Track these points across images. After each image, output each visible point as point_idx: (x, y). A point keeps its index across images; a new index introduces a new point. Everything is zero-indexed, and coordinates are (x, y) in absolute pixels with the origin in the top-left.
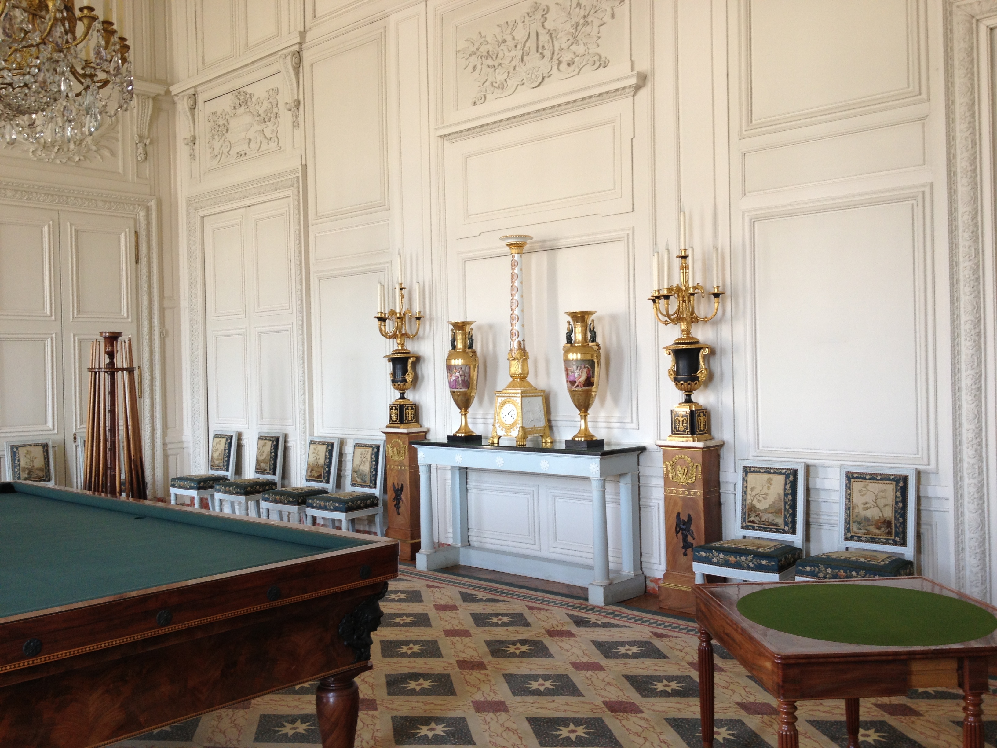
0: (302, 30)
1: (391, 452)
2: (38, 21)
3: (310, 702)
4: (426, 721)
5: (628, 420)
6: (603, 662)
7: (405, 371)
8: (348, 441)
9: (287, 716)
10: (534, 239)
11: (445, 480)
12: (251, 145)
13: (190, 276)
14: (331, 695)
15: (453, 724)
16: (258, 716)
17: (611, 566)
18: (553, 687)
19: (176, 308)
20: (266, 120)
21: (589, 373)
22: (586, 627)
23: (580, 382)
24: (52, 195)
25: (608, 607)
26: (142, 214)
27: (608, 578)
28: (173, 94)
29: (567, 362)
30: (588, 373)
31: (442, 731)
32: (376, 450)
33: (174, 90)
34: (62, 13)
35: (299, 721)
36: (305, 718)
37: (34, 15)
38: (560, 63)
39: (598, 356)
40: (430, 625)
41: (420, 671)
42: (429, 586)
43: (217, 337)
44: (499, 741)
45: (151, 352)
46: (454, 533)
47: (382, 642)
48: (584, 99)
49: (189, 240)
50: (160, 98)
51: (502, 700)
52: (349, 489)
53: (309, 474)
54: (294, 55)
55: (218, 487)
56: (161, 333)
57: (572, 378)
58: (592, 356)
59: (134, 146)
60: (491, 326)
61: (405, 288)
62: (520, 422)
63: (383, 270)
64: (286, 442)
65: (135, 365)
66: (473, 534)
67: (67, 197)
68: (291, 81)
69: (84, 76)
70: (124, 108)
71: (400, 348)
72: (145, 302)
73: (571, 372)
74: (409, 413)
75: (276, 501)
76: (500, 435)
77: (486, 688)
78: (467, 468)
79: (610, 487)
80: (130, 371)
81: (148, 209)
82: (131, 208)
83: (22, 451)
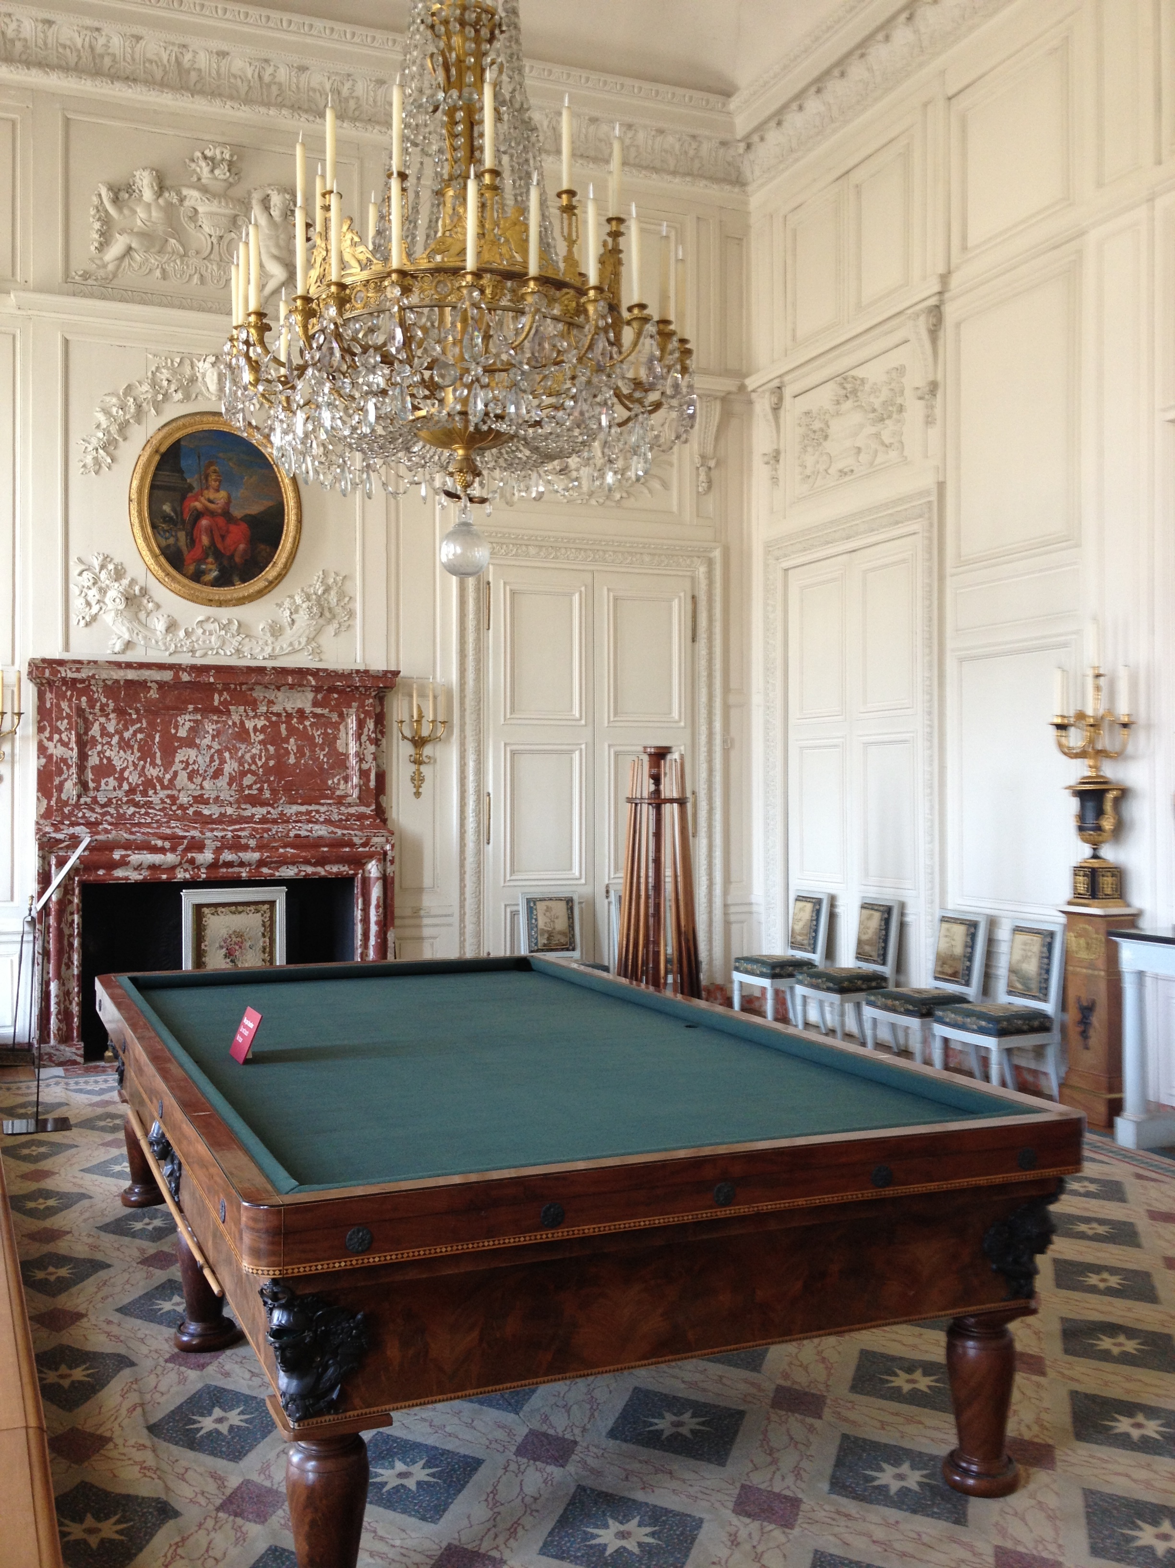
0: (944, 271)
1: (1074, 945)
2: (575, 333)
3: (937, 1343)
4: (1129, 1409)
7: (1100, 813)
8: (1003, 920)
9: (901, 1358)
12: (860, 458)
13: (766, 657)
14: (971, 1343)
16: (858, 1352)
19: (745, 705)
20: (884, 416)
24: (585, 550)
26: (702, 570)
28: (750, 389)
31: (1157, 1432)
32: (1048, 939)
33: (751, 383)
34: (606, 319)
35: (919, 1371)
40: (1137, 1245)
41: (1120, 1321)
42: (1139, 1177)
43: (803, 749)
45: (711, 771)
47: (1055, 1269)
49: (766, 605)
50: (732, 397)
52: (1003, 998)
53: (939, 969)
54: (930, 312)
55: (800, 977)
56: (724, 741)
59: (695, 472)
61: (1103, 675)
64: (902, 914)
65: (689, 794)
67: (604, 552)
68: (924, 353)
70: (683, 439)
71: (1093, 774)
72: (703, 699)
74: (1107, 883)
75: (886, 1008)
80: (681, 802)
81: (710, 563)
82: (688, 562)
83: (541, 907)
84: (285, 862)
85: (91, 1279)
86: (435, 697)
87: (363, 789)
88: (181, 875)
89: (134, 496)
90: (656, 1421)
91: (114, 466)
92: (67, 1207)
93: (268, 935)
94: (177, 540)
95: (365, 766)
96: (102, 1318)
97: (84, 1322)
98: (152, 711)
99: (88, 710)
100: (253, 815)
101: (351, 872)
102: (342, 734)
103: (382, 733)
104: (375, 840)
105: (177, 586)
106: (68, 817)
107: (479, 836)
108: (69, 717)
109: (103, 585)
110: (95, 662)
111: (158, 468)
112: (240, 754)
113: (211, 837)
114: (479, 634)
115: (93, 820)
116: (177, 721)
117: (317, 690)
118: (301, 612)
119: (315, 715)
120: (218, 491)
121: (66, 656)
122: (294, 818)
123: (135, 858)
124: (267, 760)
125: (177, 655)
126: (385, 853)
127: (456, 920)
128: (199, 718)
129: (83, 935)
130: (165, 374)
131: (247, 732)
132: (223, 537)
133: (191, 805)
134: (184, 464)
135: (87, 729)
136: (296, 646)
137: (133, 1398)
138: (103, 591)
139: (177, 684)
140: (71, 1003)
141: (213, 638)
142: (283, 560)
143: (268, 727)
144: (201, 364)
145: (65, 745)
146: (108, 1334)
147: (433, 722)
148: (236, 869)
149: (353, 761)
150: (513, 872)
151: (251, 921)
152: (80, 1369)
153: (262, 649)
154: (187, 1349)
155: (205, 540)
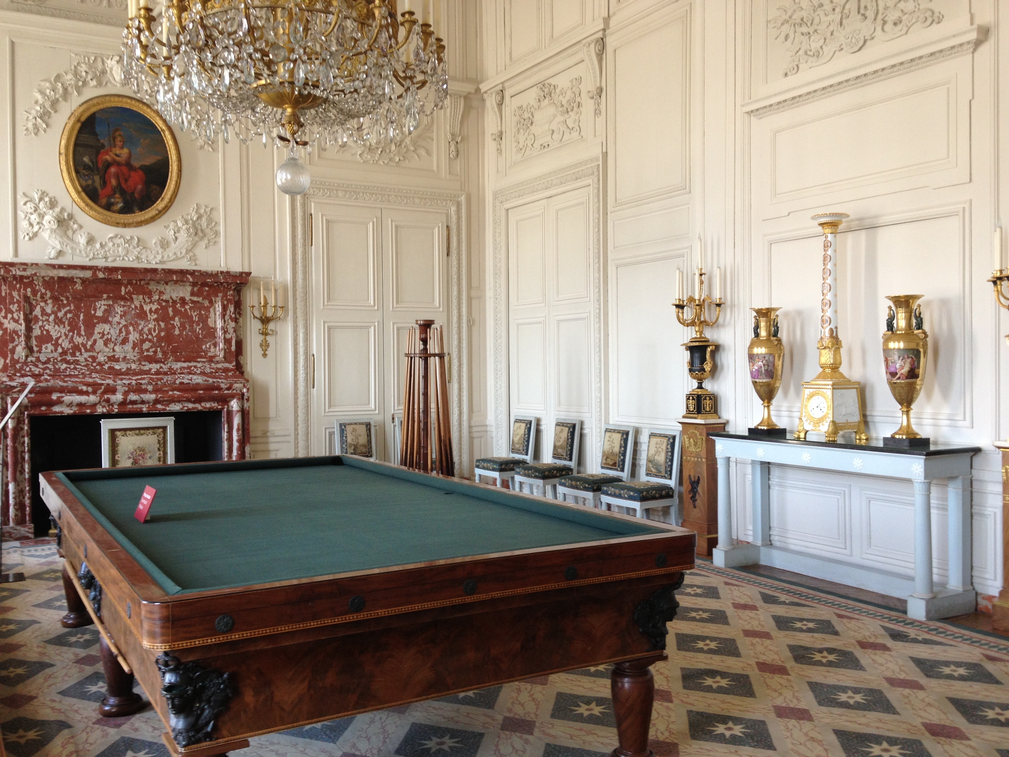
0: (606, 15)
1: (687, 443)
2: (366, 29)
3: (605, 686)
4: (724, 719)
5: (961, 417)
6: (923, 680)
7: (703, 360)
8: (643, 430)
9: (582, 696)
10: (852, 217)
11: (745, 475)
12: (554, 136)
13: (495, 266)
14: (626, 680)
15: (752, 726)
16: (555, 693)
17: (935, 578)
18: (863, 701)
19: (482, 298)
20: (569, 110)
21: (914, 364)
22: (903, 641)
23: (902, 374)
24: (376, 194)
25: (931, 623)
26: (453, 209)
27: (931, 591)
28: (482, 91)
29: (887, 351)
30: (912, 364)
31: (740, 732)
32: (671, 440)
33: (484, 87)
34: (387, 20)
35: (594, 703)
36: (600, 701)
37: (363, 24)
38: (884, 22)
39: (925, 346)
40: (727, 623)
41: (717, 668)
42: (727, 584)
43: (518, 325)
44: (802, 749)
45: (460, 340)
46: (754, 531)
47: (677, 635)
48: (912, 60)
50: (471, 96)
51: (806, 708)
52: (644, 478)
53: (604, 461)
54: (598, 41)
55: (518, 470)
56: (468, 321)
57: (892, 370)
58: (918, 344)
59: (447, 144)
60: (799, 313)
61: (705, 274)
62: (831, 416)
63: (682, 256)
64: (582, 429)
65: (446, 351)
66: (774, 533)
67: (389, 196)
68: (594, 69)
69: (405, 78)
70: (439, 107)
71: (698, 336)
72: (455, 293)
73: (892, 363)
74: (707, 403)
75: (572, 487)
76: (807, 429)
77: (788, 694)
78: (769, 463)
79: (935, 491)
80: (441, 356)
81: (459, 204)
82: (444, 203)
83: (349, 429)
84: (173, 400)
85: (40, 675)
86: (276, 291)
87: (227, 352)
88: (100, 410)
89: (63, 151)
90: (427, 742)
91: (48, 130)
92: (23, 629)
93: (162, 449)
94: (94, 181)
95: (228, 336)
96: (48, 699)
97: (35, 702)
98: (78, 298)
99: (32, 297)
100: (150, 369)
101: (220, 407)
102: (212, 314)
103: (240, 314)
104: (236, 386)
105: (94, 213)
106: (19, 371)
107: (307, 383)
108: (18, 302)
109: (42, 212)
110: (37, 264)
111: (80, 131)
112: (140, 328)
113: (121, 384)
114: (305, 249)
115: (37, 373)
116: (95, 305)
117: (194, 284)
118: (182, 232)
119: (193, 302)
120: (122, 148)
121: (16, 260)
122: (179, 371)
123: (67, 398)
124: (159, 332)
125: (95, 260)
126: (243, 394)
127: (292, 438)
128: (111, 303)
129: (31, 451)
130: (83, 68)
131: (145, 313)
132: (126, 181)
133: (106, 363)
134: (98, 130)
135: (32, 311)
136: (179, 255)
137: (70, 748)
138: (41, 216)
139: (95, 280)
140: (24, 497)
141: (120, 249)
142: (168, 196)
143: (160, 310)
144: (109, 62)
145: (16, 321)
146: (53, 708)
147: (275, 307)
148: (139, 406)
149: (220, 333)
150: (330, 406)
151: (150, 440)
152: (32, 731)
153: (155, 257)
154: (108, 715)
155: (114, 182)
